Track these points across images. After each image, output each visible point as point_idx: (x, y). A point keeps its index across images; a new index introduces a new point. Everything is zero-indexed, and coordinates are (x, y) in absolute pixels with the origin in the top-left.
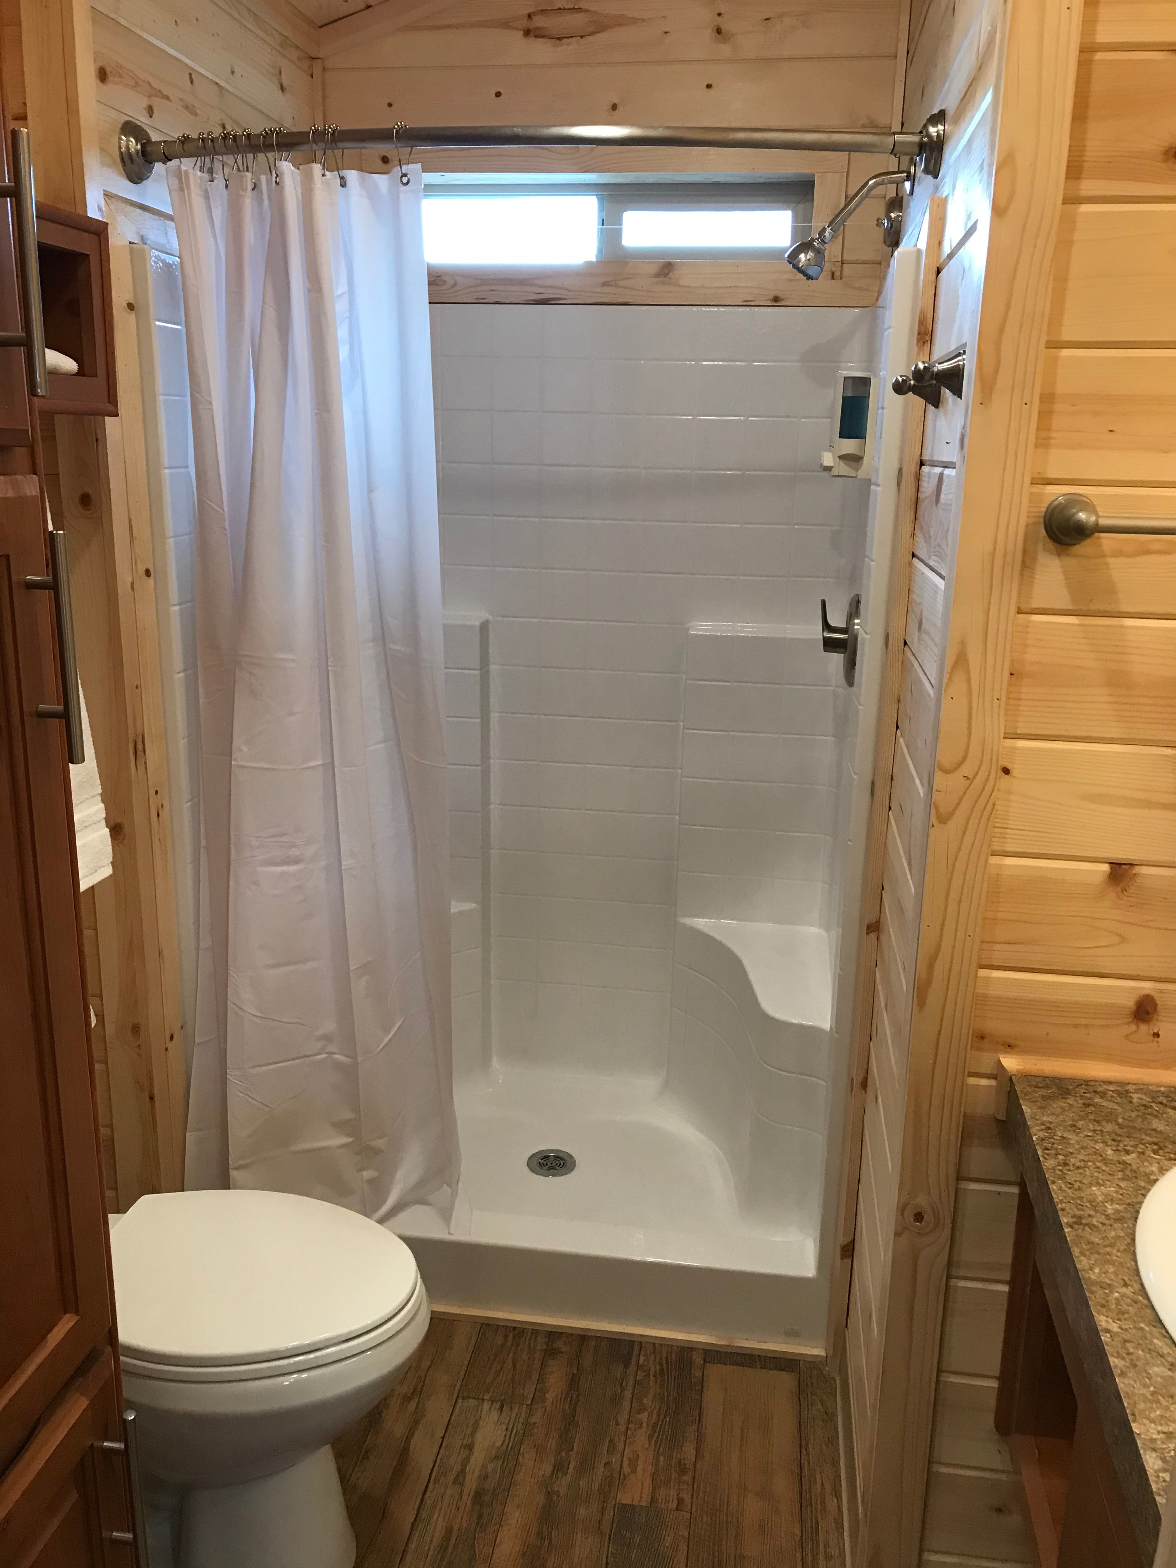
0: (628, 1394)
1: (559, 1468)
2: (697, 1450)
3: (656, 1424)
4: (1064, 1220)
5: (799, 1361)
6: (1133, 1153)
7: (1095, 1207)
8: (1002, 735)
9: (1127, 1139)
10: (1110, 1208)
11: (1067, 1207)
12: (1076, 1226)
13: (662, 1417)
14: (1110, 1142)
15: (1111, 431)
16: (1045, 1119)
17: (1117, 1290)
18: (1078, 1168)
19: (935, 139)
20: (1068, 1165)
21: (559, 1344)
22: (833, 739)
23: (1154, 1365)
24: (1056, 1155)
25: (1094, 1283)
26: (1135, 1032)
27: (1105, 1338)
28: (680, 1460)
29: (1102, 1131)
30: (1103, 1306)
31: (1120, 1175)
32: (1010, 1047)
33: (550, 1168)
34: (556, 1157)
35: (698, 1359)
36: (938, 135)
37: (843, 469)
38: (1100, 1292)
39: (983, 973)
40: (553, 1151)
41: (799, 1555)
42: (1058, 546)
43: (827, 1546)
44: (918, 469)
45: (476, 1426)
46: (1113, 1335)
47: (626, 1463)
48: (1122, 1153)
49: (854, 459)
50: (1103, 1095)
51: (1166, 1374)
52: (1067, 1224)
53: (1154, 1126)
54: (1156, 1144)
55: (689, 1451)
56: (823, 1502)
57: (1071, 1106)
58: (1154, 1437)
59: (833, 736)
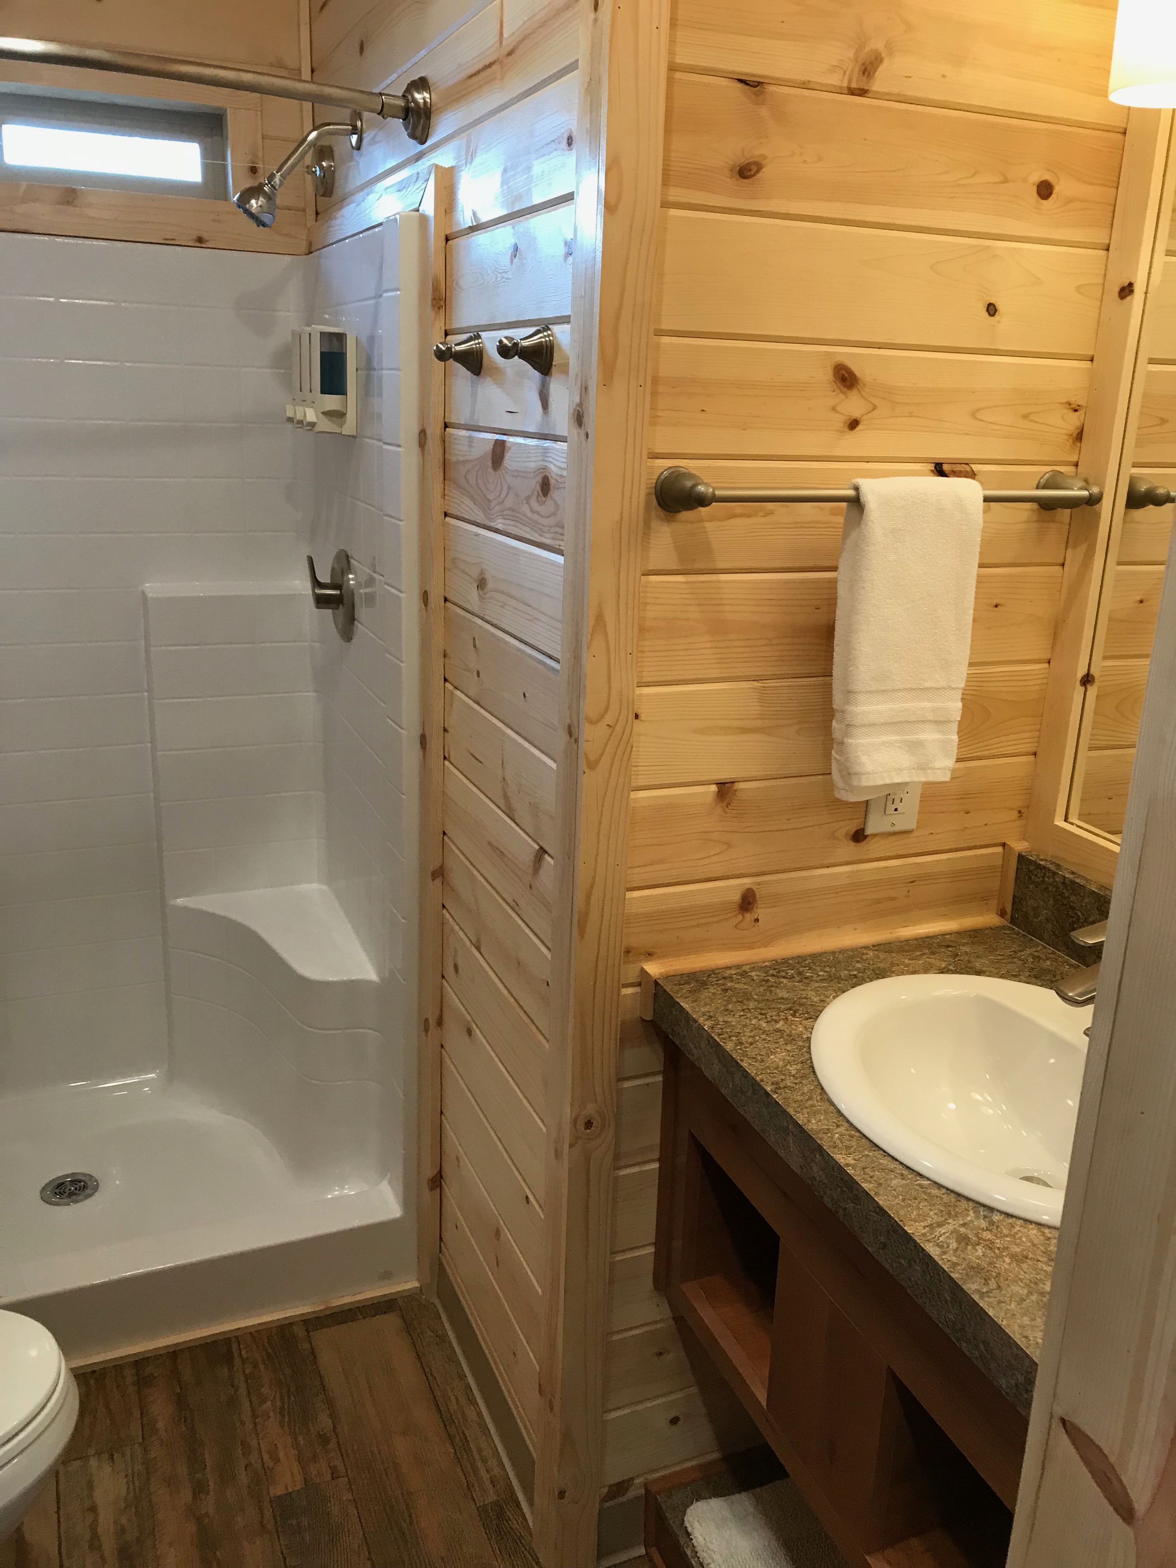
0: (243, 1391)
1: (199, 1489)
2: (332, 1416)
3: (282, 1409)
4: (768, 1089)
5: (396, 1299)
6: (780, 1020)
7: (782, 1071)
8: (635, 685)
9: (769, 1011)
10: (793, 1069)
11: (763, 1077)
12: (779, 1091)
13: (286, 1400)
14: (760, 1017)
15: (703, 410)
16: (703, 1010)
17: (835, 1131)
18: (751, 1044)
19: (422, 105)
20: (743, 1044)
21: (148, 1371)
22: (315, 694)
23: (891, 1179)
24: (730, 1037)
25: (818, 1132)
26: (742, 921)
27: (850, 1171)
28: (318, 1432)
29: (748, 1009)
30: (835, 1147)
31: (782, 1041)
32: (650, 955)
33: (71, 1194)
34: (73, 1182)
35: (300, 1332)
36: (425, 102)
37: (325, 425)
38: (825, 1136)
39: (630, 895)
40: (67, 1176)
41: (458, 1469)
42: (665, 512)
43: (480, 1451)
44: (443, 430)
45: (90, 1485)
46: (854, 1167)
47: (266, 1457)
48: (773, 1023)
49: (338, 415)
50: (730, 978)
51: (902, 1183)
52: (772, 1090)
53: (780, 995)
54: (790, 1009)
55: (324, 1421)
56: (463, 1413)
57: (714, 994)
58: (923, 1231)
59: (314, 692)
